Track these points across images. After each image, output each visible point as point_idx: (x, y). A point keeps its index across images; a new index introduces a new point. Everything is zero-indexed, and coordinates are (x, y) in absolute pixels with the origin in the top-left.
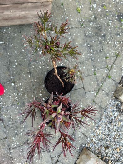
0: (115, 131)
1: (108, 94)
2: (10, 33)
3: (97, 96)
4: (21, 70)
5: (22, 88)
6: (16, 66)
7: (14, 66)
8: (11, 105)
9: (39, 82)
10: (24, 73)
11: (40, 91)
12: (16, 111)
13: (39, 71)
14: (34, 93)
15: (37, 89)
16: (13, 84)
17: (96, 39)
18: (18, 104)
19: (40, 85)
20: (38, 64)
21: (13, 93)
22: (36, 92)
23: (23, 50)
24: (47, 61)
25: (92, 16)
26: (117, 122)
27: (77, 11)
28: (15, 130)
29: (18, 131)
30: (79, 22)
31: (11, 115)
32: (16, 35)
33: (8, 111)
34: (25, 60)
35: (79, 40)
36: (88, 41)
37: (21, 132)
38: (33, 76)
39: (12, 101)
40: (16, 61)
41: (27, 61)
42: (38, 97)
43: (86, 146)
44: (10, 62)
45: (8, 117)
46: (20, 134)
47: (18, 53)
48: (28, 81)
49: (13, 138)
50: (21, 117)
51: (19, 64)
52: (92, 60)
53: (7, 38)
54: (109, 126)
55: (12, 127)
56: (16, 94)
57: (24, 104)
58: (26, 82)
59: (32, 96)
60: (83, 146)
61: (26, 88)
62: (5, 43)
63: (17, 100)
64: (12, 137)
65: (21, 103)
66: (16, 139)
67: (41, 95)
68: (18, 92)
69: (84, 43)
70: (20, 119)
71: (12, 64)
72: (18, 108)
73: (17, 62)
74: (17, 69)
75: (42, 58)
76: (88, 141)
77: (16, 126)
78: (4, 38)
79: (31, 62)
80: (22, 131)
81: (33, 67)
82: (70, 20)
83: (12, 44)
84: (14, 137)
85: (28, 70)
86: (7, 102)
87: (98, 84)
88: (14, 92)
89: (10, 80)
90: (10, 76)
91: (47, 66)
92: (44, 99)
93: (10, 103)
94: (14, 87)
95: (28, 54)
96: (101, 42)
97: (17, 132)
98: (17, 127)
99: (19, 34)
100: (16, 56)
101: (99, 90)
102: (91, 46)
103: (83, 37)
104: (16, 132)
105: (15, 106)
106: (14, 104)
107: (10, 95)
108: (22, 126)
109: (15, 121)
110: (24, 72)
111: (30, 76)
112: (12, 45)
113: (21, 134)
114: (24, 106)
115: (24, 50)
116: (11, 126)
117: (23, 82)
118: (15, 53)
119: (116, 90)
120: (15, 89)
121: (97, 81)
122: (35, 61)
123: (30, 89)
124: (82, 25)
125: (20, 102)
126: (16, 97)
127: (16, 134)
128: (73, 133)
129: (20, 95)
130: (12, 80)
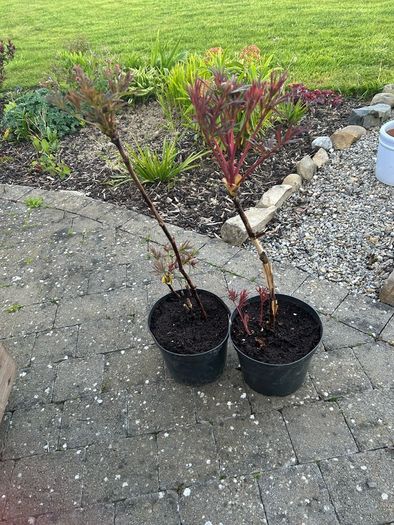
0: (329, 245)
1: (237, 256)
2: (6, 494)
3: (238, 274)
4: (142, 462)
5: (203, 461)
6: (124, 478)
7: (125, 484)
8: (262, 502)
9: (190, 409)
10: (152, 454)
11: (218, 404)
12: (284, 484)
13: (155, 407)
14: (221, 424)
15: (211, 413)
16: (187, 492)
17: (100, 275)
18: (258, 477)
19: (199, 404)
20: (132, 409)
21: (220, 492)
22: (219, 419)
23: (78, 452)
24: (127, 383)
25: (38, 285)
26: (305, 242)
27: (14, 311)
28: (352, 491)
29: (355, 480)
30: (43, 307)
31: (300, 505)
32: (20, 475)
33: (284, 516)
34: (110, 447)
35: (89, 310)
36: (99, 290)
37: (358, 468)
38: (169, 425)
39: (248, 498)
40: (106, 479)
41: (115, 442)
42: (237, 413)
43: (373, 295)
44: (106, 500)
45: (306, 516)
46: (364, 472)
47: (81, 472)
48: (181, 439)
49: (385, 497)
50: (305, 468)
51: (121, 467)
52: (147, 284)
53: (19, 507)
54: (316, 255)
55: (343, 500)
56: (223, 481)
57: (256, 456)
58: (185, 447)
59: (232, 428)
60: (374, 301)
61: (205, 448)
62: (36, 517)
63: (243, 478)
64: (380, 501)
65: (254, 465)
66: (386, 486)
67: (229, 403)
68: (215, 473)
69: (102, 298)
70: (313, 473)
71: (116, 492)
72: (271, 478)
73: (111, 475)
74: (136, 475)
75: (115, 397)
76: (361, 292)
77: (337, 488)
78: (18, 517)
79: (122, 428)
80: (352, 467)
81: (137, 422)
82: (32, 327)
83: (46, 490)
84: (380, 494)
85: (144, 441)
86: (249, 516)
87: (211, 272)
88: (217, 487)
89: (171, 503)
90: (155, 501)
91: (142, 383)
92: (244, 396)
93: (256, 503)
94: (197, 488)
95: (95, 439)
96: (110, 268)
97: (361, 485)
98: (342, 482)
99: (20, 463)
100: (91, 476)
101: (224, 271)
102: (113, 285)
103: (85, 301)
104: (360, 489)
105: (263, 486)
106: (257, 489)
107: (225, 505)
108: (337, 464)
109: (321, 488)
110: (149, 452)
111: (166, 435)
112: (49, 490)
113: (364, 468)
114: (266, 456)
115: (78, 448)
116: (338, 505)
117: (181, 455)
118: (79, 480)
119: (227, 242)
120: (205, 486)
121: (202, 273)
122: (120, 418)
123: (210, 434)
124: (54, 302)
125: (249, 470)
126: (231, 481)
127: (366, 485)
128: (341, 325)
129: (227, 468)
130: (170, 496)
